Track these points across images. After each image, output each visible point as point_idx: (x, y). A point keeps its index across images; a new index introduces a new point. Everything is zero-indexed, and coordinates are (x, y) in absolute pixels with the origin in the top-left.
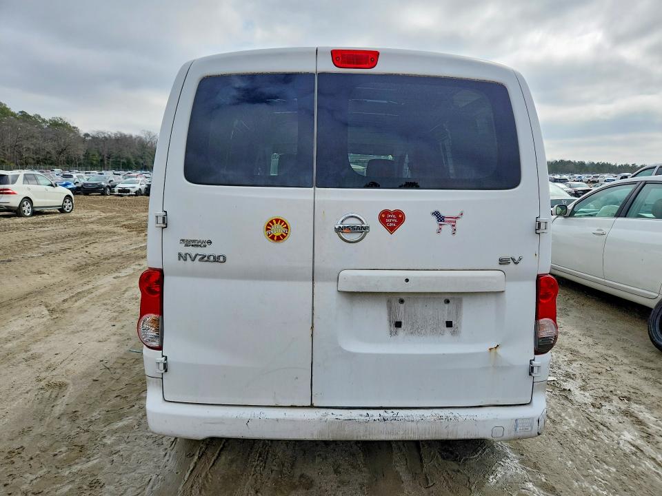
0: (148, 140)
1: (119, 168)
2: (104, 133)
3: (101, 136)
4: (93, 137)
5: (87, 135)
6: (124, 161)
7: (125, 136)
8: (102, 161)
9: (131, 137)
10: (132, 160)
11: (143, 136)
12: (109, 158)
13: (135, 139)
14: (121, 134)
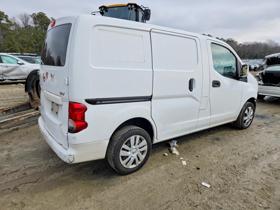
0: (269, 44)
1: (251, 58)
2: (247, 43)
3: (247, 44)
4: (243, 45)
5: (240, 44)
6: (255, 55)
7: (258, 43)
8: (244, 55)
9: (260, 43)
10: (259, 55)
11: (267, 42)
12: (248, 54)
13: (263, 44)
14: (256, 43)
